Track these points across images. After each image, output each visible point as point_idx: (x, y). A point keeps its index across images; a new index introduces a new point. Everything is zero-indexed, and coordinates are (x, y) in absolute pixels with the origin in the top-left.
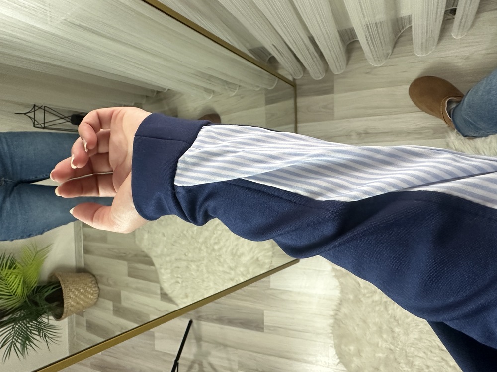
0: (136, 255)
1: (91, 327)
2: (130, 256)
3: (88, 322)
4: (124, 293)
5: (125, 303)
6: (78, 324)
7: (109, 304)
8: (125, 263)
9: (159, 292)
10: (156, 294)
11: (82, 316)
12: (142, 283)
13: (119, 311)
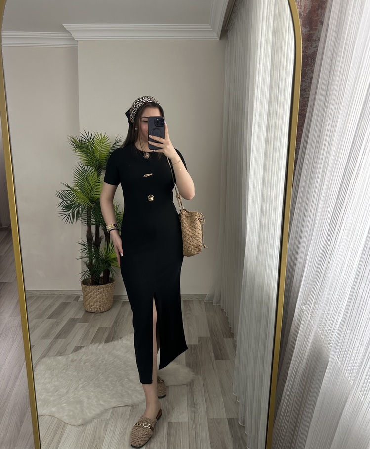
0: (115, 332)
1: (65, 305)
2: (116, 328)
3: (69, 303)
4: (87, 324)
5: (78, 325)
7: (79, 316)
8: (111, 326)
11: (74, 300)
12: (92, 335)
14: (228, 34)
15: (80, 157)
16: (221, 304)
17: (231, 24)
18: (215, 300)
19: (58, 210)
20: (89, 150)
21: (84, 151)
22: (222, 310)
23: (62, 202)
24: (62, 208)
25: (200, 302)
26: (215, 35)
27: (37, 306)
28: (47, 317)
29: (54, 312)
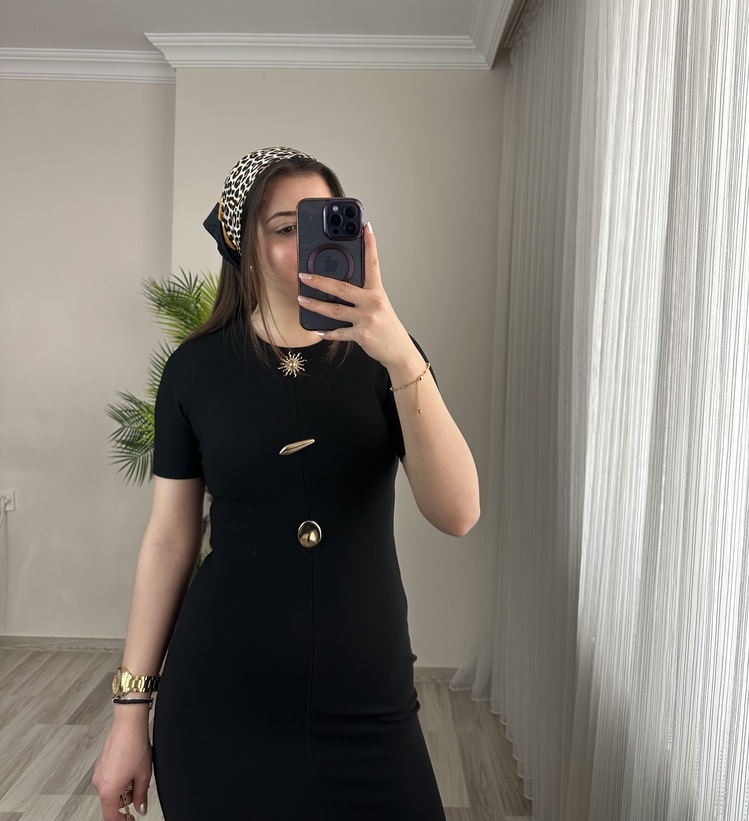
14: (511, 57)
15: (168, 327)
16: (492, 699)
17: (518, 36)
18: (477, 686)
19: (110, 449)
20: (188, 311)
21: (177, 314)
22: (496, 717)
23: (120, 430)
24: (119, 445)
25: (438, 688)
26: (483, 60)
27: (48, 682)
28: (66, 719)
29: (86, 703)
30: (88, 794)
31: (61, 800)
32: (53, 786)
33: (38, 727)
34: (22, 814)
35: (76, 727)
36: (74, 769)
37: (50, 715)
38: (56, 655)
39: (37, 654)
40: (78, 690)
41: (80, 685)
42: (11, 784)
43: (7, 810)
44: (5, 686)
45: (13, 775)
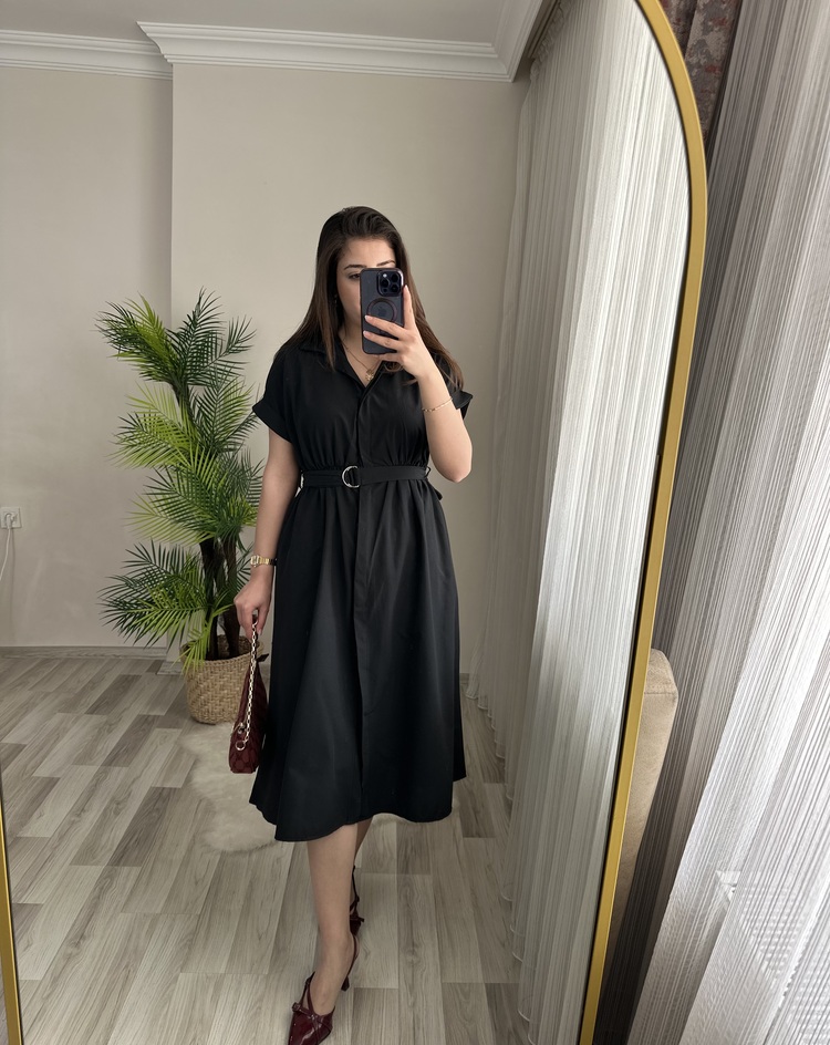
3: (136, 678)
4: (176, 733)
5: (157, 733)
6: (138, 663)
7: (160, 712)
9: (168, 785)
10: (164, 780)
11: (148, 671)
13: (144, 725)
26: (504, 71)
27: (61, 682)
28: (86, 710)
29: (101, 699)
30: (115, 766)
31: (91, 770)
32: (84, 758)
33: (59, 716)
34: (59, 779)
35: (96, 719)
36: (100, 748)
37: (70, 706)
38: (66, 662)
39: (46, 662)
40: (93, 688)
41: (93, 684)
42: (45, 757)
43: (47, 775)
44: (20, 684)
45: (45, 750)
